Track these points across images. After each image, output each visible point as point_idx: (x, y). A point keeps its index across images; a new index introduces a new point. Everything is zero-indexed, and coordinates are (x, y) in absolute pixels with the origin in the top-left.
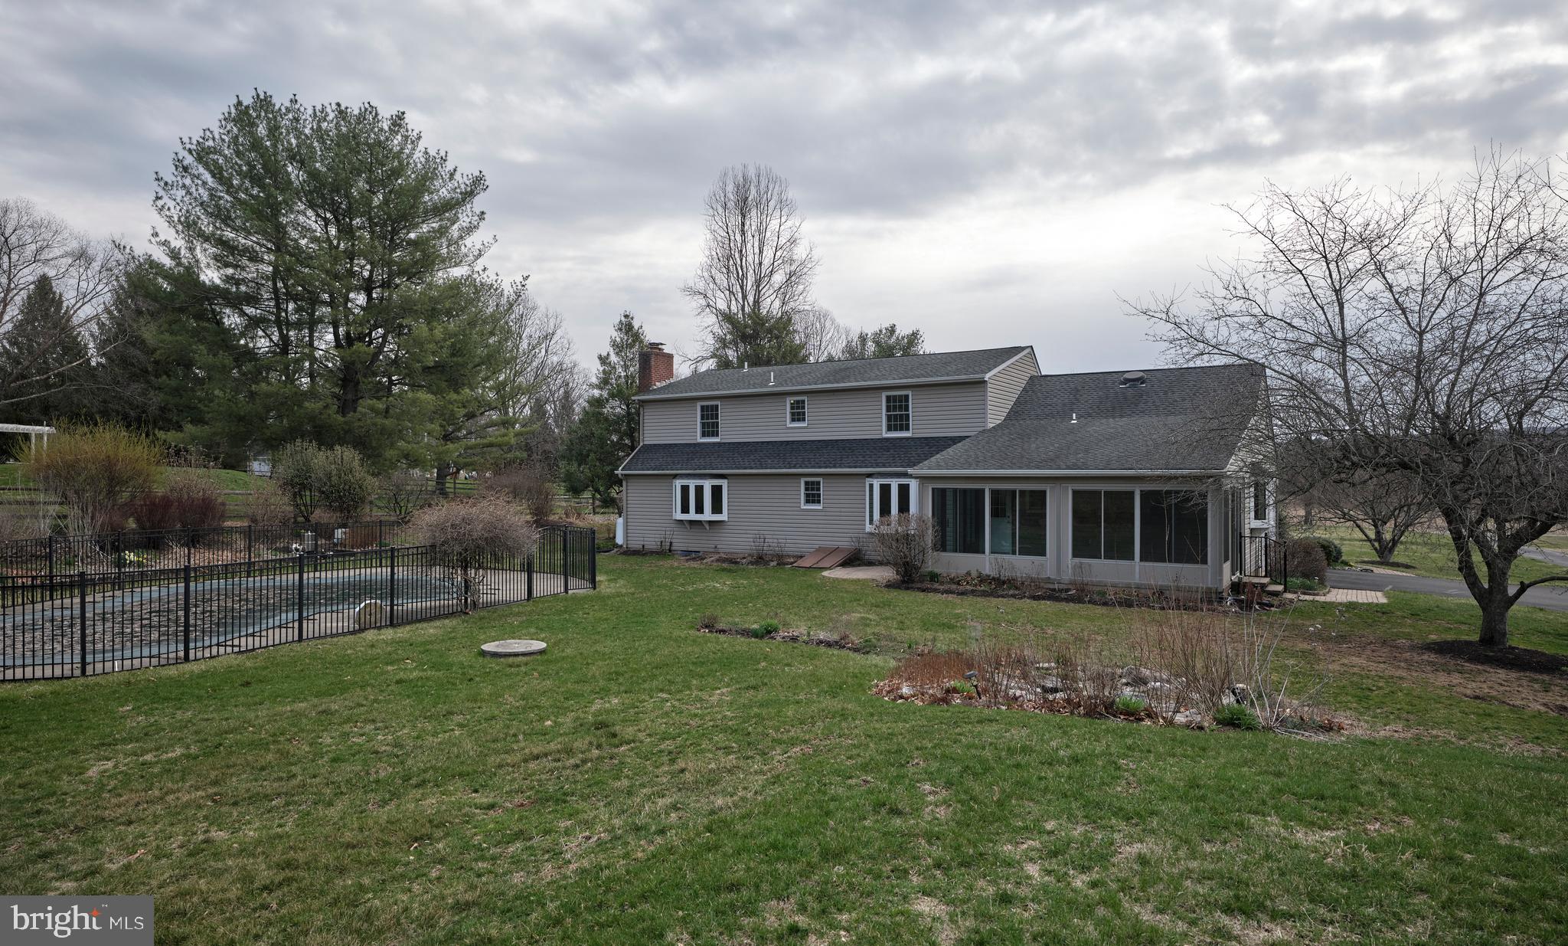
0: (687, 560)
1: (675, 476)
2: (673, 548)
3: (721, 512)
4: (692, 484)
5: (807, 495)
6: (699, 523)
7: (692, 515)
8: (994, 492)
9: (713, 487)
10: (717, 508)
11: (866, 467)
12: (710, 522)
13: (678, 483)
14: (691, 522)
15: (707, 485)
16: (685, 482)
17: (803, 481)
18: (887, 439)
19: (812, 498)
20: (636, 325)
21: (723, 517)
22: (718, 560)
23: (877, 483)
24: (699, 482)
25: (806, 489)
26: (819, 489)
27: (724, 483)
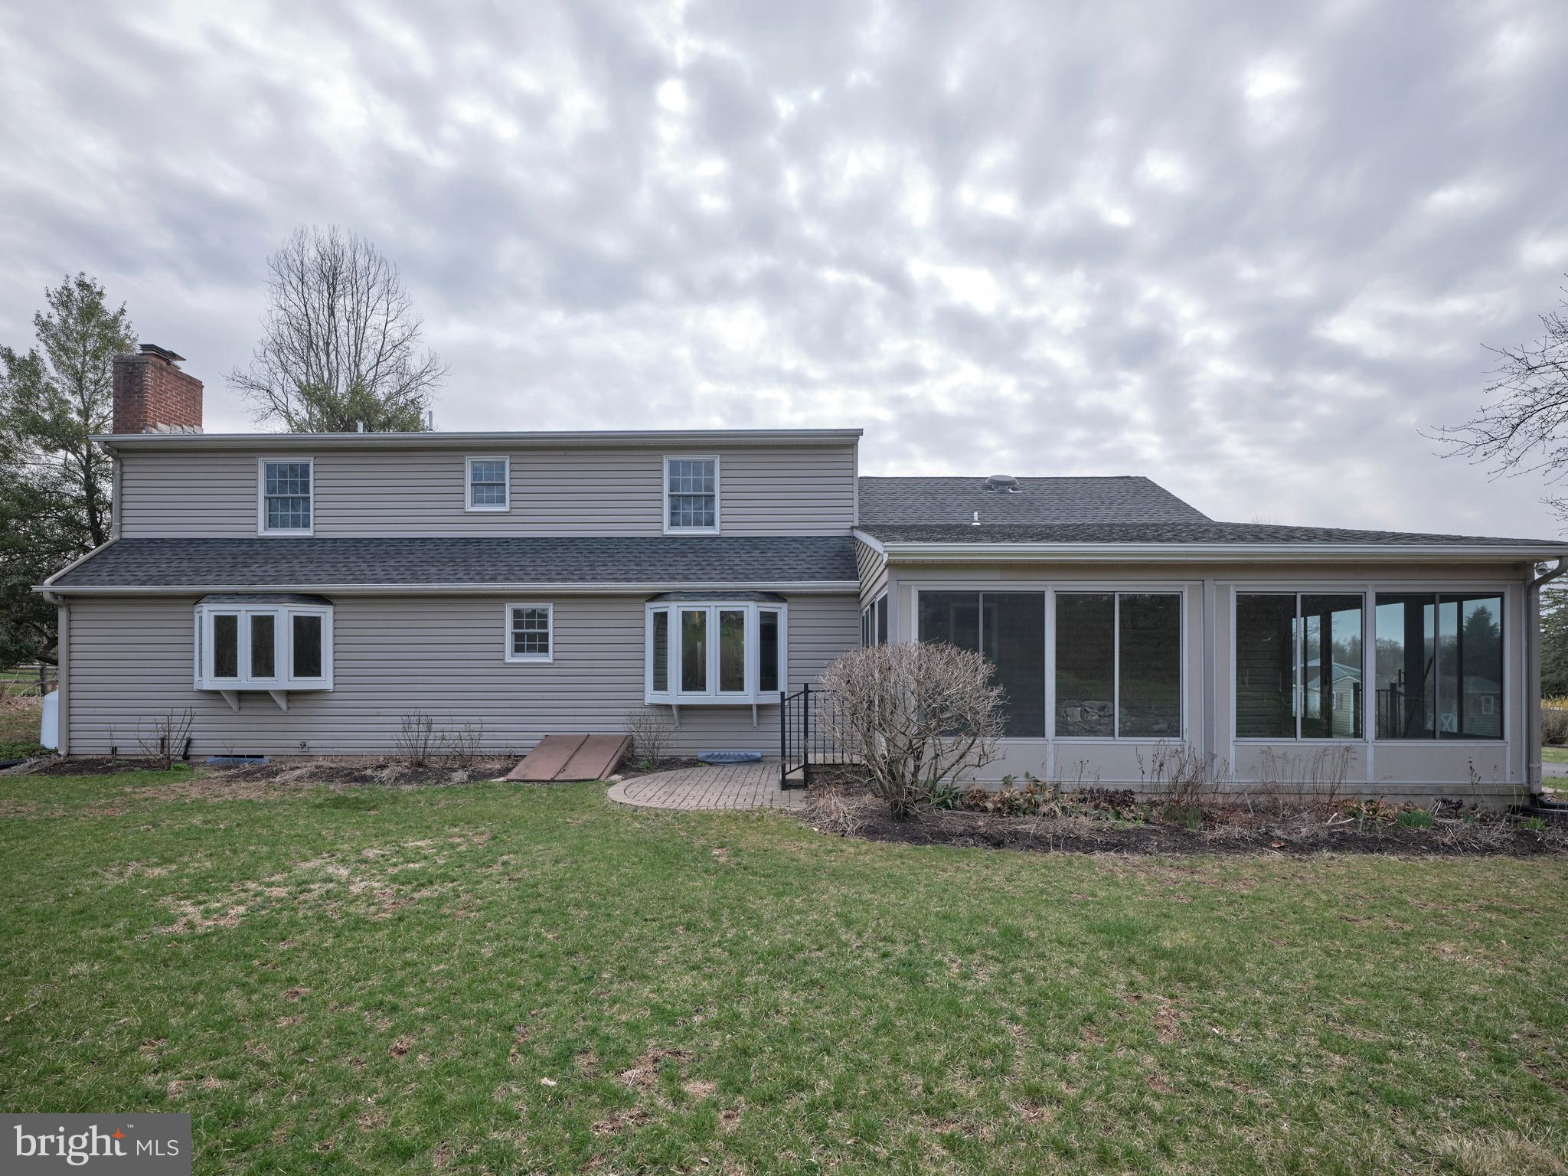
0: (230, 780)
1: (198, 598)
2: (193, 751)
3: (317, 672)
4: (244, 614)
5: (518, 637)
6: (264, 694)
7: (245, 679)
8: (1064, 602)
9: (298, 621)
10: (307, 661)
11: (649, 579)
12: (290, 694)
13: (207, 614)
14: (241, 695)
15: (284, 617)
16: (226, 609)
17: (509, 609)
18: (674, 539)
19: (531, 637)
20: (110, 305)
21: (325, 681)
22: (313, 776)
23: (675, 611)
24: (263, 609)
25: (517, 625)
26: (544, 625)
27: (326, 614)
